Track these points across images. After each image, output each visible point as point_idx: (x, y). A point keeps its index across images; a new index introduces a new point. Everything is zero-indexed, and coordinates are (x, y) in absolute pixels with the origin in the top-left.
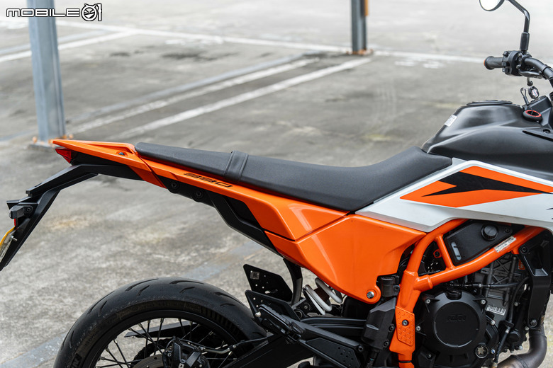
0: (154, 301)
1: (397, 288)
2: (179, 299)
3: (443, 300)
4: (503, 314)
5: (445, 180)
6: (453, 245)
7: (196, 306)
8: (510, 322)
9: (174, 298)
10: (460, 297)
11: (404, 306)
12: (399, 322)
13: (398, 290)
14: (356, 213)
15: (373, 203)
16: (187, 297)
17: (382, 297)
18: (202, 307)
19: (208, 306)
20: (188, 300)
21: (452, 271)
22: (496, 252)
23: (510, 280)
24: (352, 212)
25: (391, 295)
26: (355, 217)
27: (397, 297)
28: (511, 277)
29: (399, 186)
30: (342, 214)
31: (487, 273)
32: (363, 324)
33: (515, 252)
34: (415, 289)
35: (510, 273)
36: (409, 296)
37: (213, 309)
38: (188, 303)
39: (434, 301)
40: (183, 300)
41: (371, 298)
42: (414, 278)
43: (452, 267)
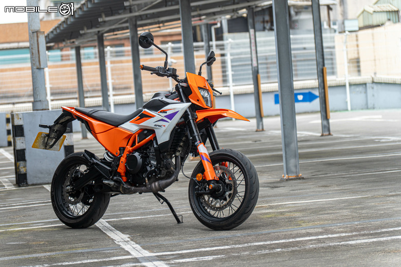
1: (123, 151)
3: (131, 154)
6: (138, 137)
10: (135, 153)
11: (123, 157)
12: (121, 162)
14: (118, 127)
17: (120, 154)
27: (123, 154)
30: (114, 127)
33: (152, 139)
36: (126, 154)
41: (117, 154)
42: (128, 148)
43: (137, 144)
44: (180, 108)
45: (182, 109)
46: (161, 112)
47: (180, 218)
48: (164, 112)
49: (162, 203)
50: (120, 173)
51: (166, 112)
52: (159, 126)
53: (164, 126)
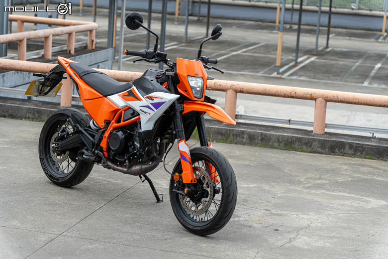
1: (108, 125)
6: (124, 115)
10: (118, 132)
11: (107, 131)
14: (107, 97)
15: (112, 95)
27: (107, 128)
30: (102, 96)
33: (138, 122)
39: (113, 132)
41: (102, 126)
43: (122, 122)
44: (167, 99)
45: (170, 101)
46: (147, 98)
47: (160, 197)
48: (151, 98)
49: (143, 182)
50: (101, 147)
51: (153, 100)
52: (144, 112)
53: (149, 114)
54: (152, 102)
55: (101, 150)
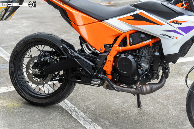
0: (40, 38)
1: (110, 49)
2: (47, 39)
3: (123, 56)
4: (147, 67)
5: (132, 16)
6: (131, 38)
7: (52, 43)
8: (149, 70)
9: (46, 38)
10: (128, 56)
11: (110, 56)
12: (108, 60)
13: (111, 50)
14: (102, 21)
15: (109, 19)
16: (50, 39)
17: (105, 51)
18: (53, 43)
19: (55, 43)
20: (50, 40)
21: (129, 47)
22: (143, 43)
23: (151, 55)
24: (101, 21)
25: (108, 51)
26: (101, 22)
27: (109, 52)
28: (151, 54)
29: (118, 15)
30: (97, 21)
31: (143, 51)
32: (96, 59)
33: (151, 45)
34: (115, 51)
35: (151, 53)
36: (113, 52)
37: (57, 45)
38: (50, 41)
39: (120, 56)
40: (48, 40)
41: (101, 51)
42: (116, 47)
48: (178, 23)
51: (181, 24)
52: (169, 36)
53: (176, 38)
54: (179, 26)
55: (105, 73)
